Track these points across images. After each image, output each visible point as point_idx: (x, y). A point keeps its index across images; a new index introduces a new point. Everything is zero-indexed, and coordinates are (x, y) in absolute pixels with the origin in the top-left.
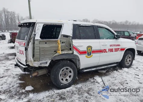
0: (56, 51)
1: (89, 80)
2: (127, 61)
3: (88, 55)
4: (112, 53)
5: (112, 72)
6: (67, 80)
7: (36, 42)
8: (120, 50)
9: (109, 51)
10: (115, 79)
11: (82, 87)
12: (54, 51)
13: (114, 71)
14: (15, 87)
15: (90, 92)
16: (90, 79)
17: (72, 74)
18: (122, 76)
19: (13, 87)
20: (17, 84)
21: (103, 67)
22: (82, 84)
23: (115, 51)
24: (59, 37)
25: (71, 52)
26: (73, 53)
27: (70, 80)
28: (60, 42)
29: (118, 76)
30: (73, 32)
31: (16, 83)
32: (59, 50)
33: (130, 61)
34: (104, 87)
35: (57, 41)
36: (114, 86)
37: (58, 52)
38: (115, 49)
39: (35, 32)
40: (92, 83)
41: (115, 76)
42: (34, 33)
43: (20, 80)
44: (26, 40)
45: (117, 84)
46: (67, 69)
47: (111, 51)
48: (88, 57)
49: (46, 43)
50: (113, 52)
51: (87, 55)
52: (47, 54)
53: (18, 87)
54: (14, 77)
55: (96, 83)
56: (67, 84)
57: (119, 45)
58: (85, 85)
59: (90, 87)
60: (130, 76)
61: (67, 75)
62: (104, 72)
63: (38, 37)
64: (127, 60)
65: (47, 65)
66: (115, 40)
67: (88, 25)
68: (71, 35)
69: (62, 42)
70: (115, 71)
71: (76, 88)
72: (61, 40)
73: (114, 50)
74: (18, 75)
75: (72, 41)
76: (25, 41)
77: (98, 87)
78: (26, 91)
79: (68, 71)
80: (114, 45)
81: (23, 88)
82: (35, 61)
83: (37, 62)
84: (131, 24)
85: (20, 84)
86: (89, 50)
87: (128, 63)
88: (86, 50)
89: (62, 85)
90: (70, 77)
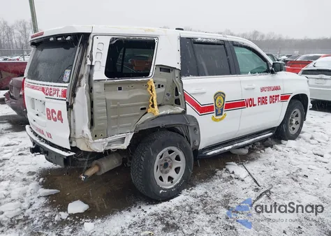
0: (145, 109)
1: (217, 174)
2: (291, 124)
3: (217, 115)
4: (264, 106)
5: (263, 151)
6: (170, 179)
7: (96, 87)
8: (280, 97)
9: (259, 102)
10: (274, 167)
11: (206, 193)
12: (142, 109)
13: (266, 149)
14: (35, 206)
15: (229, 205)
16: (219, 172)
17: (182, 164)
18: (288, 160)
19: (33, 208)
20: (38, 197)
21: (247, 142)
22: (205, 185)
23: (271, 103)
24: (151, 71)
25: (179, 109)
26: (184, 112)
27: (177, 178)
28: (153, 85)
29: (278, 160)
30: (181, 58)
31: (35, 197)
32: (153, 106)
33: (297, 123)
34: (257, 189)
35: (146, 82)
36: (280, 185)
37: (149, 111)
38: (271, 97)
39: (91, 60)
40: (226, 181)
41: (273, 159)
42: (89, 63)
43: (45, 185)
44: (68, 82)
45: (284, 180)
46: (170, 152)
47: (263, 102)
48: (216, 120)
49: (120, 89)
50: (266, 103)
51: (214, 115)
52: (124, 117)
53: (46, 205)
54: (24, 180)
55: (236, 181)
56: (173, 188)
57: (277, 88)
58: (214, 188)
59: (226, 190)
60: (304, 158)
61: (171, 167)
62: (245, 151)
63: (99, 74)
64: (292, 120)
65: (125, 146)
66: (269, 76)
67: (212, 41)
68: (179, 67)
69: (157, 84)
70: (269, 149)
71: (195, 197)
72: (156, 79)
73: (268, 99)
74: (33, 173)
75: (181, 82)
76: (67, 85)
77: (245, 191)
78: (70, 215)
79: (173, 156)
80: (270, 89)
81: (61, 207)
82: (96, 136)
83: (100, 140)
84: (264, 39)
85: (47, 197)
86: (220, 101)
87: (294, 129)
88: (213, 102)
89: (161, 192)
90: (177, 170)
